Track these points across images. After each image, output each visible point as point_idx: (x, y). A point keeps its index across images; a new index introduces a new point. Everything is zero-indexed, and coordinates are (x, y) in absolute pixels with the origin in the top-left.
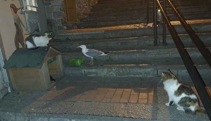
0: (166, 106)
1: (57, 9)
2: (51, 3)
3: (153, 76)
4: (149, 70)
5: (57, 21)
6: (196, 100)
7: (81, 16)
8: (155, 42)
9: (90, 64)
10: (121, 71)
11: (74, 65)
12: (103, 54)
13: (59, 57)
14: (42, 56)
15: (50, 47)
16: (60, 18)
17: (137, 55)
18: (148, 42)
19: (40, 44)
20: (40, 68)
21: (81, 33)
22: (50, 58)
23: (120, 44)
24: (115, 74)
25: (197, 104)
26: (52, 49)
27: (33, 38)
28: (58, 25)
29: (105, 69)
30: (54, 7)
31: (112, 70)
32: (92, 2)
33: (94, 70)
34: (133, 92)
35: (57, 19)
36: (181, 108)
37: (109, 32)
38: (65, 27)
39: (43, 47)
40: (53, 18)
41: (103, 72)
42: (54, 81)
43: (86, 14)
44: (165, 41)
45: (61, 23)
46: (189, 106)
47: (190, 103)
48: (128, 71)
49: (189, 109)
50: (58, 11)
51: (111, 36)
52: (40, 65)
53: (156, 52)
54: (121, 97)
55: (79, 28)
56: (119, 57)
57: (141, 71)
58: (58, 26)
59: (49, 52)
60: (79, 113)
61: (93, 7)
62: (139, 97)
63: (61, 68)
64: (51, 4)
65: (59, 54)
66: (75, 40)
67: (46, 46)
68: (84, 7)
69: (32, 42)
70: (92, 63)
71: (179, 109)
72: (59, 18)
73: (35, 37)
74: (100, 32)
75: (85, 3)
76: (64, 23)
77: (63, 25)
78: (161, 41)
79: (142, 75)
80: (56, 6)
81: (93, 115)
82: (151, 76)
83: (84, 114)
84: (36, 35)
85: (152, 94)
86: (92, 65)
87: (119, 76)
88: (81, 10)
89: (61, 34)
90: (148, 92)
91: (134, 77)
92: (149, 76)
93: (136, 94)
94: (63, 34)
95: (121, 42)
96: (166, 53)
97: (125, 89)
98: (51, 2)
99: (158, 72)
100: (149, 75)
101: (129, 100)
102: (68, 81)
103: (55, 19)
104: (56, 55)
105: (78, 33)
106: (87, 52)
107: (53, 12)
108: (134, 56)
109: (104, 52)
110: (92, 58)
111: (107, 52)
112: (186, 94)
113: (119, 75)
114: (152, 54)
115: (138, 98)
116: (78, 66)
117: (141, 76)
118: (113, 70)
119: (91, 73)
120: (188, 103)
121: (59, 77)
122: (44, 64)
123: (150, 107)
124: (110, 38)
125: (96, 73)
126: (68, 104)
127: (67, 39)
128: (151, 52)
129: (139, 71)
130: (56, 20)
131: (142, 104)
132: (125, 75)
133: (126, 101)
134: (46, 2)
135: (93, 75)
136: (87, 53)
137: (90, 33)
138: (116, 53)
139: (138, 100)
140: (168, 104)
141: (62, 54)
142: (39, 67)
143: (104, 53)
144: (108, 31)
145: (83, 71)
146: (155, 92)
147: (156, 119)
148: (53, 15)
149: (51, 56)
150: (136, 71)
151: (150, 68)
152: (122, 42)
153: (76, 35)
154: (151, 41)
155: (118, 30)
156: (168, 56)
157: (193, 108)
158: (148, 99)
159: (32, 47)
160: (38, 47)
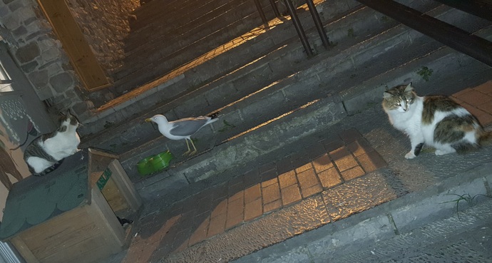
0: (409, 159)
1: (55, 70)
2: (35, 62)
3: (339, 120)
4: (326, 111)
5: (65, 96)
6: (469, 116)
7: (111, 68)
8: (305, 51)
9: (190, 153)
10: (266, 139)
11: (154, 172)
12: (210, 121)
13: (116, 165)
14: (78, 175)
15: (89, 149)
16: (72, 88)
17: (283, 91)
18: (290, 56)
19: (63, 152)
20: (90, 203)
21: (134, 101)
22: (99, 174)
23: (232, 86)
24: (255, 149)
25: (476, 125)
26: (95, 152)
27: (41, 144)
28: (73, 104)
29: (229, 149)
30: (47, 68)
31: (245, 145)
32: (120, 31)
33: (205, 163)
34: (318, 168)
35: (64, 93)
36: (444, 149)
37: (195, 72)
38: (90, 104)
39: (71, 156)
40: (54, 93)
41: (227, 158)
42: (126, 224)
43: (119, 61)
44: (327, 39)
45: (77, 96)
46: (462, 135)
47: (461, 129)
48: (282, 131)
49: (464, 141)
50: (60, 72)
51: (203, 78)
52: (84, 196)
53: (320, 70)
54: (300, 188)
55: (118, 95)
56: (245, 112)
57: (310, 118)
58: (73, 107)
59: (90, 161)
60: (228, 258)
61: (125, 40)
62: (337, 169)
63: (129, 188)
64: (37, 64)
65: (113, 159)
66: (126, 121)
67: (78, 150)
68: (109, 47)
69: (42, 154)
70: (192, 149)
71: (441, 154)
72: (69, 89)
73: (44, 140)
74: (176, 80)
75: (107, 37)
76: (84, 95)
77: (83, 100)
78: (318, 42)
79: (314, 127)
80: (50, 63)
81: (264, 247)
82: (334, 121)
83: (244, 255)
84: (45, 135)
85: (361, 152)
86: (196, 154)
87: (266, 152)
88: (105, 56)
89: (88, 121)
90: (351, 151)
91: (300, 139)
92: (330, 124)
93: (327, 167)
94: (94, 119)
95: (233, 82)
96: (341, 63)
97: (297, 170)
98: (35, 59)
99: (347, 105)
100: (330, 121)
101: (321, 184)
102: (158, 211)
103: (60, 94)
104: (108, 164)
105: (128, 103)
106: (172, 128)
107: (50, 80)
108: (276, 98)
109: (209, 116)
110: (188, 137)
111: (214, 114)
112: (442, 110)
113: (265, 148)
114: (315, 75)
115: (339, 173)
116: (166, 170)
117: (314, 130)
118: (248, 142)
119: (202, 171)
120: (457, 129)
121: (135, 211)
122: (92, 190)
123: (376, 178)
124: (203, 84)
125: (212, 166)
126: (191, 252)
127: (108, 126)
128: (310, 74)
129: (304, 121)
130: (63, 96)
131: (354, 179)
132: (278, 144)
133: (317, 190)
134: (25, 63)
135: (207, 175)
136: (173, 132)
137: (154, 90)
138: (235, 107)
139: (341, 176)
140: (411, 155)
141: (118, 157)
142: (87, 201)
143: (210, 118)
144: (192, 70)
145: (180, 176)
146: (366, 145)
147: (408, 192)
148: (51, 87)
149: (98, 168)
150: (297, 124)
151: (325, 104)
152: (234, 79)
153: (125, 108)
154: (297, 52)
155: (214, 59)
156: (347, 66)
157: (470, 137)
158: (360, 166)
159: (47, 167)
160: (60, 162)
